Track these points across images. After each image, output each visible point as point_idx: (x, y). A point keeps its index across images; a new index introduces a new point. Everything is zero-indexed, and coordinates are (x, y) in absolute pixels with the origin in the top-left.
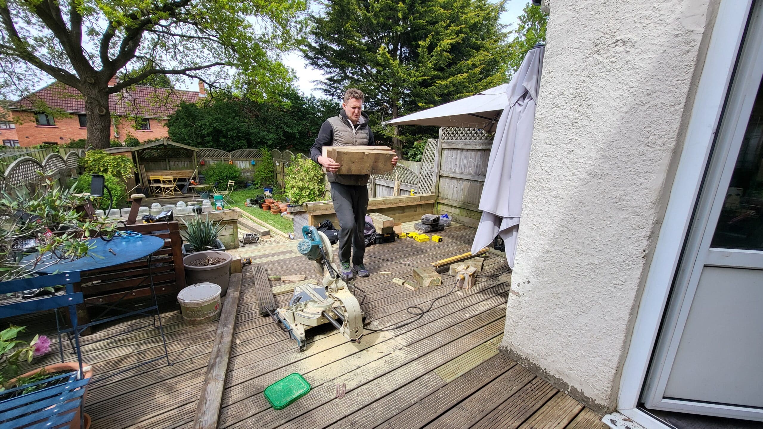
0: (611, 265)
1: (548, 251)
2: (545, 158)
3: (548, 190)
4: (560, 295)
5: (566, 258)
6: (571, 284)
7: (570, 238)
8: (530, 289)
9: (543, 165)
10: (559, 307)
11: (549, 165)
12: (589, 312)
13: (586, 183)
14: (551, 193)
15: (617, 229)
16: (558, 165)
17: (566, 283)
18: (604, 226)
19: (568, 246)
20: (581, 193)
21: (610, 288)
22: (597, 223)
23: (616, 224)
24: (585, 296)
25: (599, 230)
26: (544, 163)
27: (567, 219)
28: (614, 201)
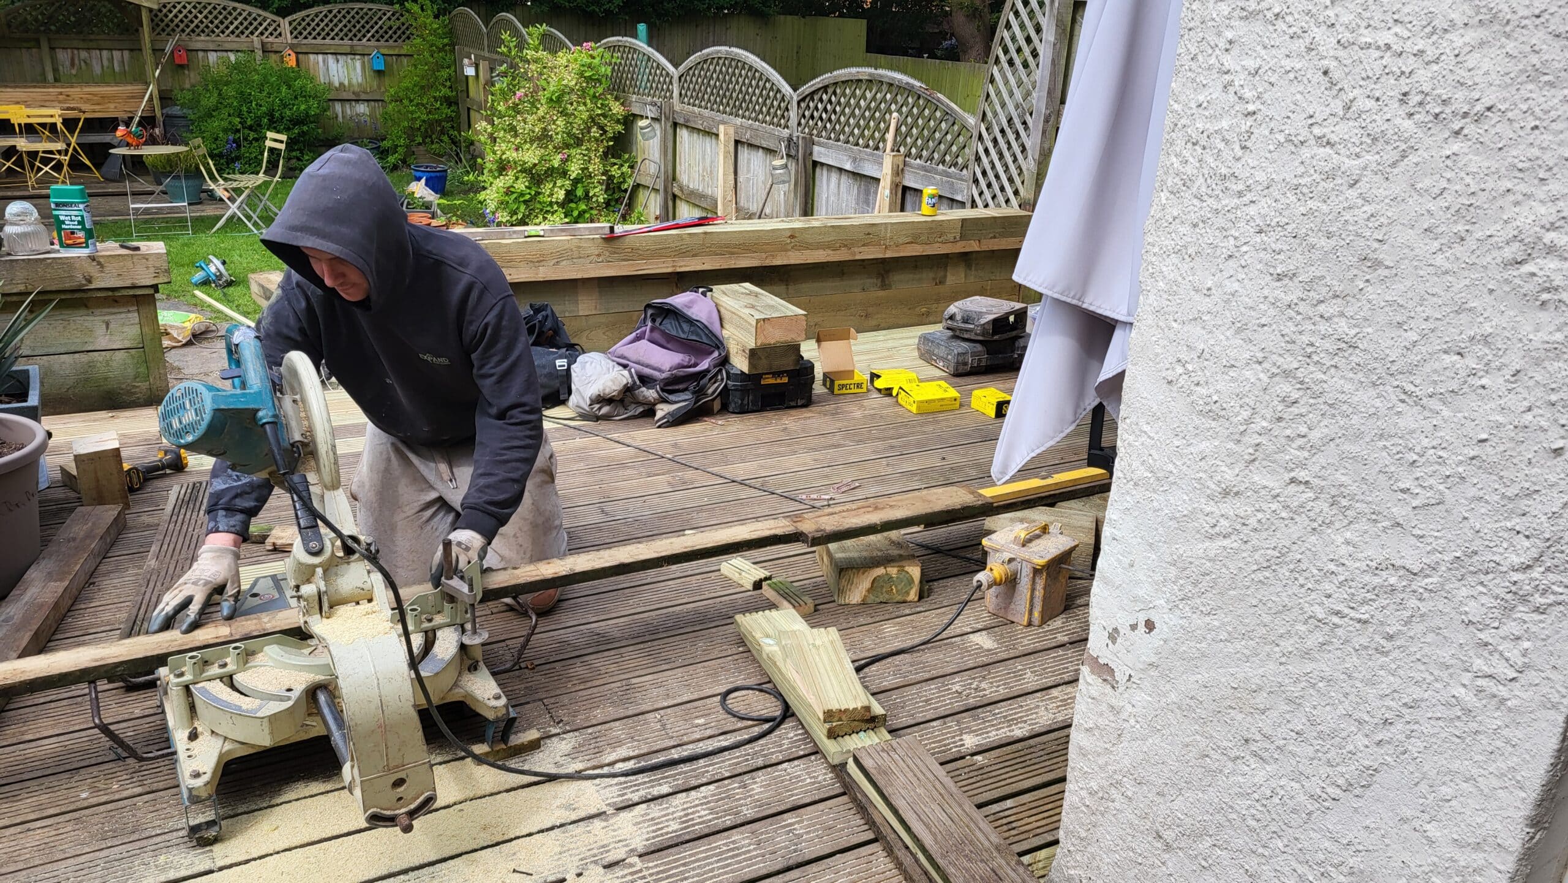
0: (1470, 579)
1: (1226, 493)
2: (1239, 29)
3: (1240, 194)
4: (1261, 699)
5: (1295, 531)
6: (1306, 654)
7: (1315, 435)
8: (1154, 659)
9: (1228, 61)
10: (1255, 754)
11: (1251, 64)
12: (1368, 793)
13: (1395, 155)
14: (1252, 210)
15: (1510, 400)
16: (1288, 64)
17: (1287, 645)
18: (1454, 386)
19: (1302, 475)
20: (1369, 209)
21: (1460, 692)
22: (1428, 368)
23: (1507, 373)
24: (1357, 715)
25: (1435, 404)
26: (1235, 51)
27: (1305, 339)
28: (1508, 253)
